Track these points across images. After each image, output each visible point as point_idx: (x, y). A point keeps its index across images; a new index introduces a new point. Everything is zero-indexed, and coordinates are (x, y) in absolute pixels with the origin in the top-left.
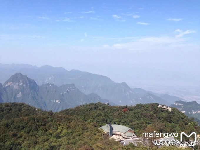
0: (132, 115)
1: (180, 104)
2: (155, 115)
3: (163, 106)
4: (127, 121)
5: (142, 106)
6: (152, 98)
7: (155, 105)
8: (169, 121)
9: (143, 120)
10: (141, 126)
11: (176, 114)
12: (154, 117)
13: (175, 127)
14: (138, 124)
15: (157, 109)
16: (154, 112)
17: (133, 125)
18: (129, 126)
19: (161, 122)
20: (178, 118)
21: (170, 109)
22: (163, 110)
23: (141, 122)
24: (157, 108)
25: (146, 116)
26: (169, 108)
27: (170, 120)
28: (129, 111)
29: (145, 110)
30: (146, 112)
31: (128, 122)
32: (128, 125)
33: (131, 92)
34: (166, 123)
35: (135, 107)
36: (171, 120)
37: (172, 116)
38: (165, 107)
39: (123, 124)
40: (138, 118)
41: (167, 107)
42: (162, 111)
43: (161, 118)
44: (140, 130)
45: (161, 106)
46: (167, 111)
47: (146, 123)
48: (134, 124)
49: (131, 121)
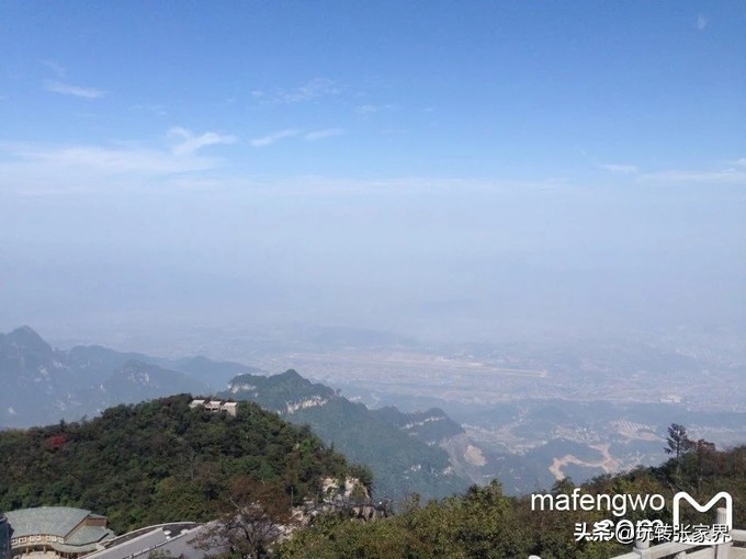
0: (89, 455)
1: (246, 387)
2: (180, 439)
3: (208, 400)
4: (72, 484)
5: (128, 416)
6: (148, 379)
7: (178, 403)
8: (233, 449)
9: (137, 469)
10: (133, 491)
11: (254, 421)
12: (178, 448)
13: (256, 468)
14: (118, 486)
15: (186, 415)
16: (176, 428)
17: (98, 496)
18: (81, 502)
19: (205, 459)
20: (260, 436)
21: (231, 407)
22: (209, 417)
23: (130, 475)
24: (189, 410)
25: (147, 449)
26: (227, 404)
27: (237, 446)
28: (75, 445)
29: (142, 428)
30: (145, 433)
31: (77, 487)
32: (77, 499)
33: (58, 365)
34: (223, 460)
35: (98, 422)
36: (240, 447)
37: (242, 431)
38: (215, 404)
39: (56, 500)
40: (115, 464)
41: (223, 403)
42: (207, 421)
43: (204, 446)
44: (127, 510)
45: (202, 402)
46: (224, 415)
47: (152, 475)
48: (101, 491)
49: (87, 482)
